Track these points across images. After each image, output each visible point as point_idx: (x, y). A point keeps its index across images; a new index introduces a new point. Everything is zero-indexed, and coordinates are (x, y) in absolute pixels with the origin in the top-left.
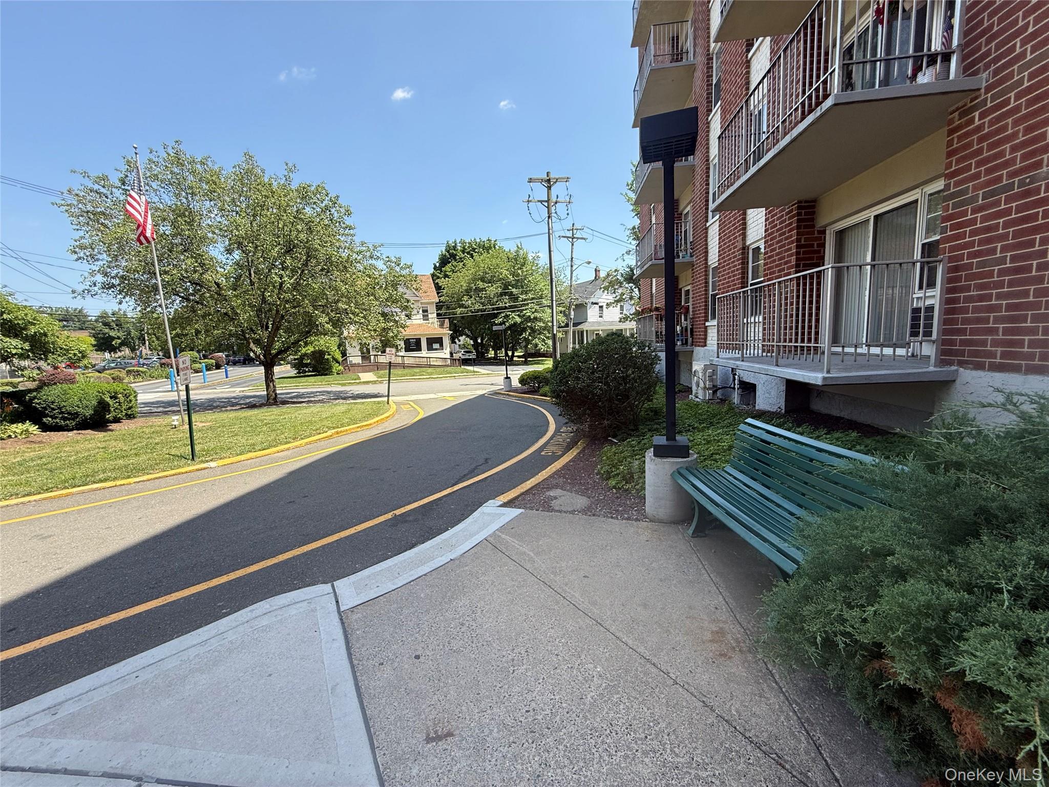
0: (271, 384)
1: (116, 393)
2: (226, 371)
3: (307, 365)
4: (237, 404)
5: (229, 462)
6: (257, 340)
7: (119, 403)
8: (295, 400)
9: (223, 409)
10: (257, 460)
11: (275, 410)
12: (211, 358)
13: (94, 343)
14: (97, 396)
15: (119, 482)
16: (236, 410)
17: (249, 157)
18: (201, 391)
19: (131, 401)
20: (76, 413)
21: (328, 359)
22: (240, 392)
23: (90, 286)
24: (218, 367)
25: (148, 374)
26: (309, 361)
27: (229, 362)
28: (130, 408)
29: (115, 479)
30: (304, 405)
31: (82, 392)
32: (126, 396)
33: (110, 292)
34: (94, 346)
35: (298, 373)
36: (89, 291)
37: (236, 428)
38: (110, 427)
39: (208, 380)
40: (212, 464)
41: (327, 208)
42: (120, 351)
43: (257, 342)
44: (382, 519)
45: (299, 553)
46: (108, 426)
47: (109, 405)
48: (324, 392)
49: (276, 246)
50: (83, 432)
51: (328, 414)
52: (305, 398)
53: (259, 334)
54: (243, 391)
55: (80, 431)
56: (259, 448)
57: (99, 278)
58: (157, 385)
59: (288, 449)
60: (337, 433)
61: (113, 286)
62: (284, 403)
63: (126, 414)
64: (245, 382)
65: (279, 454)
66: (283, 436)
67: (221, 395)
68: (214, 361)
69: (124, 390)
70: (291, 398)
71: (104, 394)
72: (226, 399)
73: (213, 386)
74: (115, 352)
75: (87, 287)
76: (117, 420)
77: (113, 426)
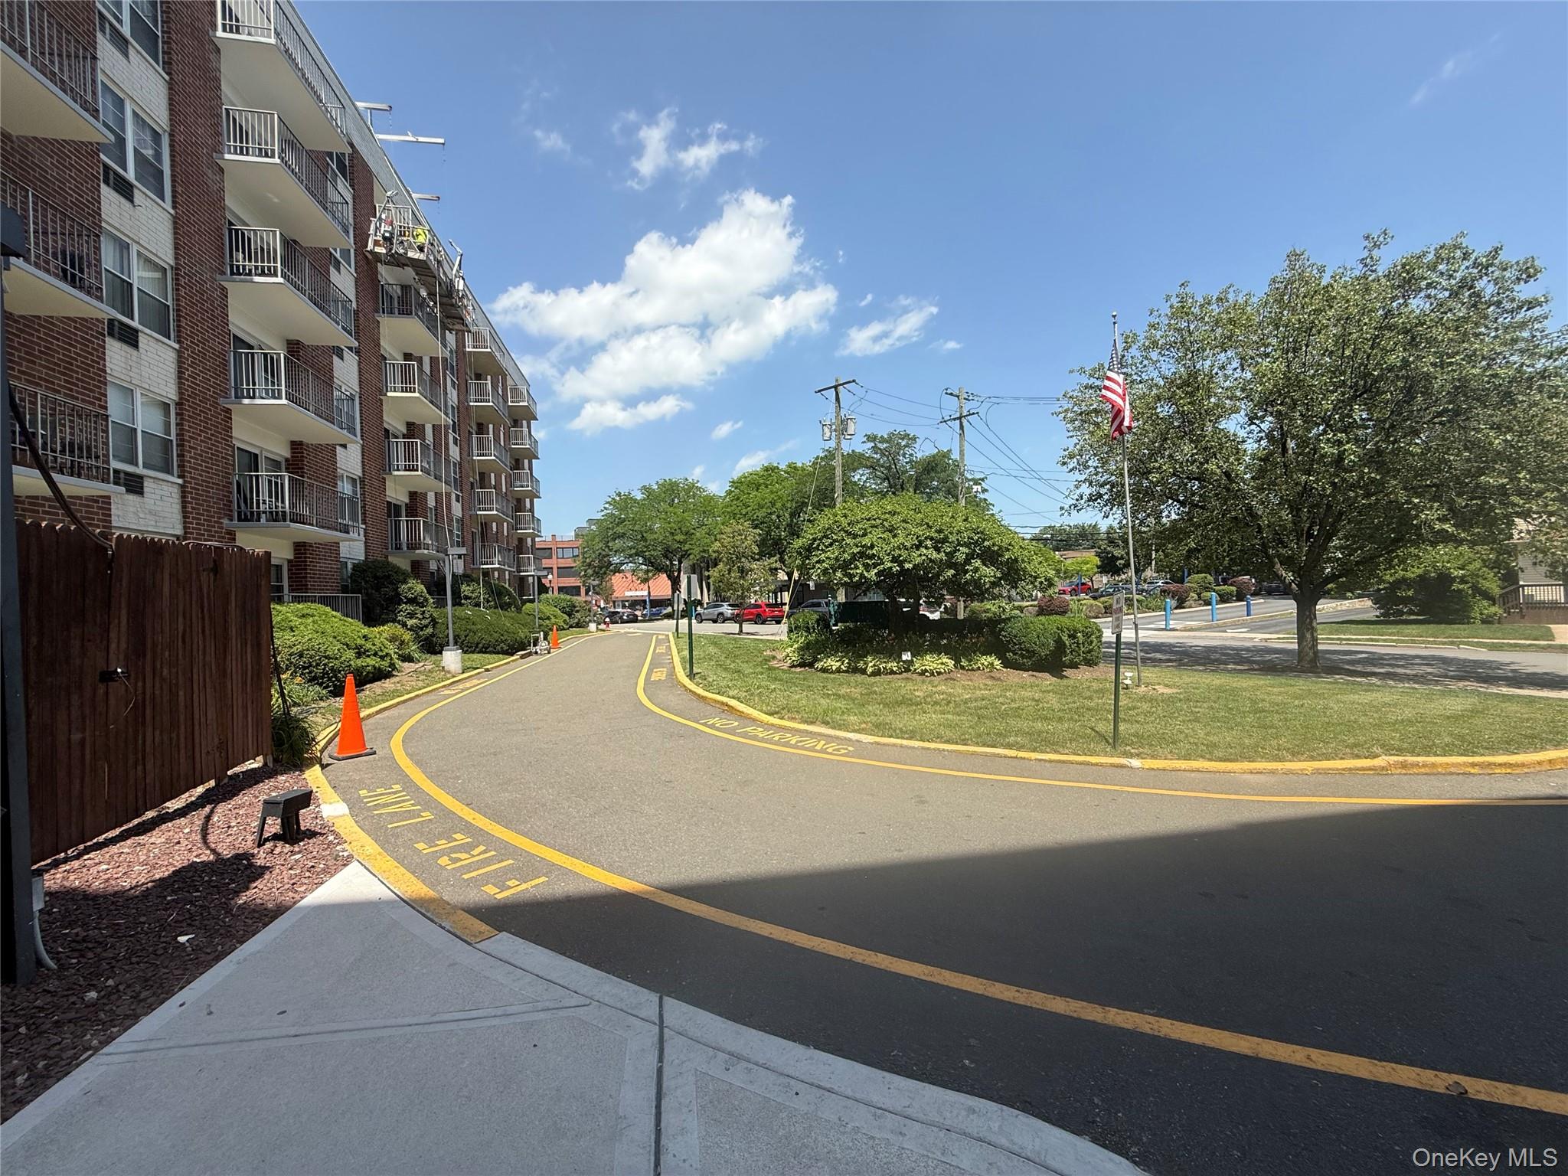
0: (1308, 636)
1: (1075, 631)
2: (1248, 605)
3: (1405, 601)
4: (1248, 661)
5: (1160, 767)
6: (1289, 557)
7: (1078, 643)
8: (1359, 668)
9: (1222, 666)
10: (1208, 776)
11: (1300, 684)
12: (1231, 585)
13: (1099, 563)
14: (1055, 632)
15: (1021, 754)
16: (1241, 671)
17: (1294, 256)
18: (1203, 634)
19: (1092, 642)
20: (1033, 651)
21: (1460, 591)
22: (1261, 640)
23: (1077, 500)
24: (1240, 597)
25: (1144, 604)
26: (1410, 593)
27: (1261, 590)
28: (1090, 651)
29: (1021, 748)
30: (1374, 680)
31: (1042, 627)
32: (1087, 636)
33: (1096, 504)
34: (1098, 567)
35: (1382, 615)
36: (1075, 506)
37: (1202, 710)
38: (1064, 673)
39: (1219, 617)
40: (1136, 763)
41: (1466, 284)
42: (1124, 573)
43: (1288, 562)
44: (1406, 1075)
45: (1147, 1029)
46: (1063, 671)
47: (1065, 644)
48: (1434, 658)
49: (1333, 392)
50: (1040, 675)
51: (1408, 713)
52: (1383, 666)
53: (1292, 549)
54: (1266, 640)
55: (1034, 673)
56: (1221, 755)
57: (1086, 490)
58: (1152, 619)
59: (1273, 772)
60: (1404, 765)
61: (1100, 496)
62: (1333, 669)
63: (1085, 659)
64: (1275, 625)
65: (1256, 777)
66: (1274, 743)
67: (1228, 643)
68: (1234, 589)
69: (1086, 628)
70: (1350, 662)
71: (1063, 631)
72: (1233, 649)
73: (1222, 628)
74: (1119, 575)
75: (1074, 502)
76: (1074, 666)
77: (1068, 672)
